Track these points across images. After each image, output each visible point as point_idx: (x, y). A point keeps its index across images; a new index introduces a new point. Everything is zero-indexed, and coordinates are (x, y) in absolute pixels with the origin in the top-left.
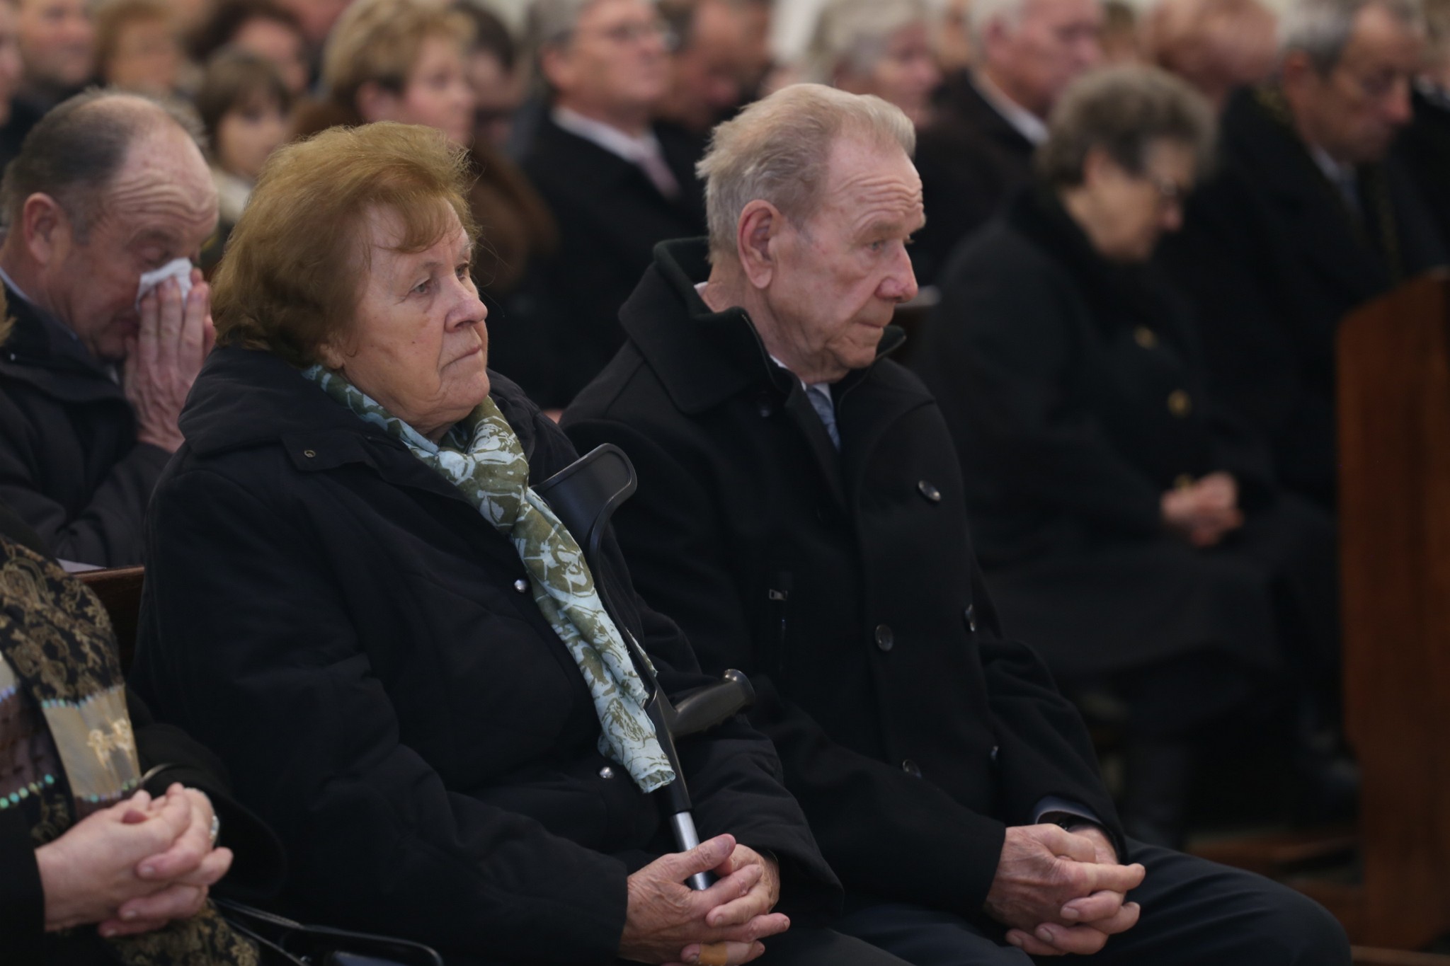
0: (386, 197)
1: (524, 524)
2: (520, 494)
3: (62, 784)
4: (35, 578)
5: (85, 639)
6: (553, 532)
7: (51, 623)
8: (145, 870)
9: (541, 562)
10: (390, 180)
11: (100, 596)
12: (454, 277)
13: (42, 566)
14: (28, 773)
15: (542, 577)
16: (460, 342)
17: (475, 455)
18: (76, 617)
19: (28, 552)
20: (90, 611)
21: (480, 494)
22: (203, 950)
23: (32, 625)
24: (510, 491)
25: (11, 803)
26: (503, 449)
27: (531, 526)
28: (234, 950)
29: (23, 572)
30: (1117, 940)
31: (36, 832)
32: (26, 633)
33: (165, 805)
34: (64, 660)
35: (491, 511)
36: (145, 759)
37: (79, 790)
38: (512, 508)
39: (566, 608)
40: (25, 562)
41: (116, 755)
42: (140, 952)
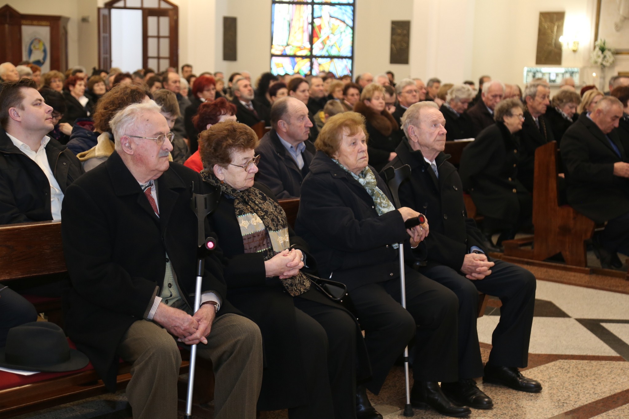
0: (346, 125)
1: (375, 194)
2: (374, 188)
3: (272, 249)
4: (272, 205)
5: (280, 218)
6: (380, 196)
7: (274, 214)
8: (288, 265)
9: (377, 202)
10: (348, 122)
11: (284, 210)
12: (361, 143)
13: (273, 202)
14: (266, 246)
15: (377, 204)
16: (361, 155)
17: (366, 180)
18: (279, 213)
19: (271, 199)
20: (282, 212)
21: (367, 188)
22: (299, 283)
23: (270, 215)
24: (373, 187)
25: (262, 251)
26: (372, 179)
27: (376, 194)
28: (304, 283)
29: (269, 203)
30: (487, 277)
31: (266, 258)
32: (268, 217)
33: (291, 253)
34: (275, 222)
35: (369, 192)
36: (291, 242)
37: (275, 249)
38: (373, 191)
39: (381, 211)
40: (270, 201)
41: (285, 242)
42: (287, 283)
